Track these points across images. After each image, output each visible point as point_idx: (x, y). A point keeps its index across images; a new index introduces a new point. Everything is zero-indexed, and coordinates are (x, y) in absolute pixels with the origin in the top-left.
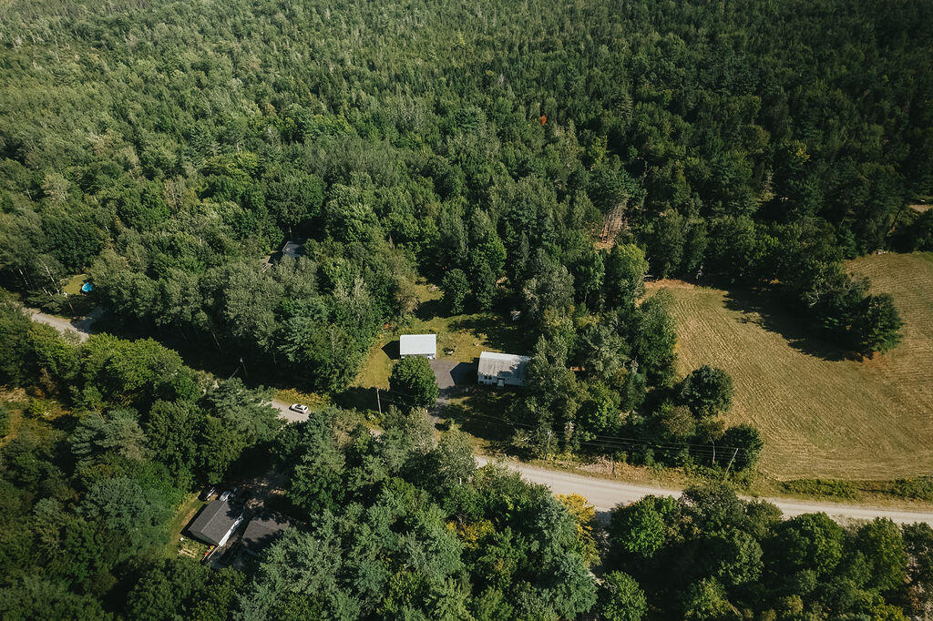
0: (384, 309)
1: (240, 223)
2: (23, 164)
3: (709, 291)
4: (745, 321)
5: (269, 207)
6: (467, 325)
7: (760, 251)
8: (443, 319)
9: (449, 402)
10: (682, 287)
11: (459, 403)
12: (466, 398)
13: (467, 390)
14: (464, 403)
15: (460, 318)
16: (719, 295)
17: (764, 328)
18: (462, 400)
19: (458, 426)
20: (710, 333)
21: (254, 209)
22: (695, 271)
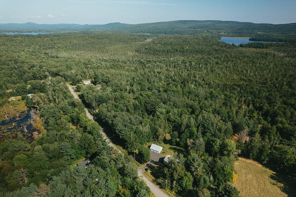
0: (153, 136)
1: (136, 107)
2: (106, 84)
3: (268, 170)
4: (274, 184)
5: (144, 105)
6: (174, 149)
7: (291, 160)
8: (170, 145)
9: (153, 165)
10: (257, 165)
11: (155, 166)
12: (158, 166)
13: (160, 164)
14: (157, 167)
15: (174, 147)
16: (271, 172)
17: (281, 190)
18: (157, 166)
19: (151, 171)
20: (254, 182)
21: (141, 104)
22: (264, 160)
